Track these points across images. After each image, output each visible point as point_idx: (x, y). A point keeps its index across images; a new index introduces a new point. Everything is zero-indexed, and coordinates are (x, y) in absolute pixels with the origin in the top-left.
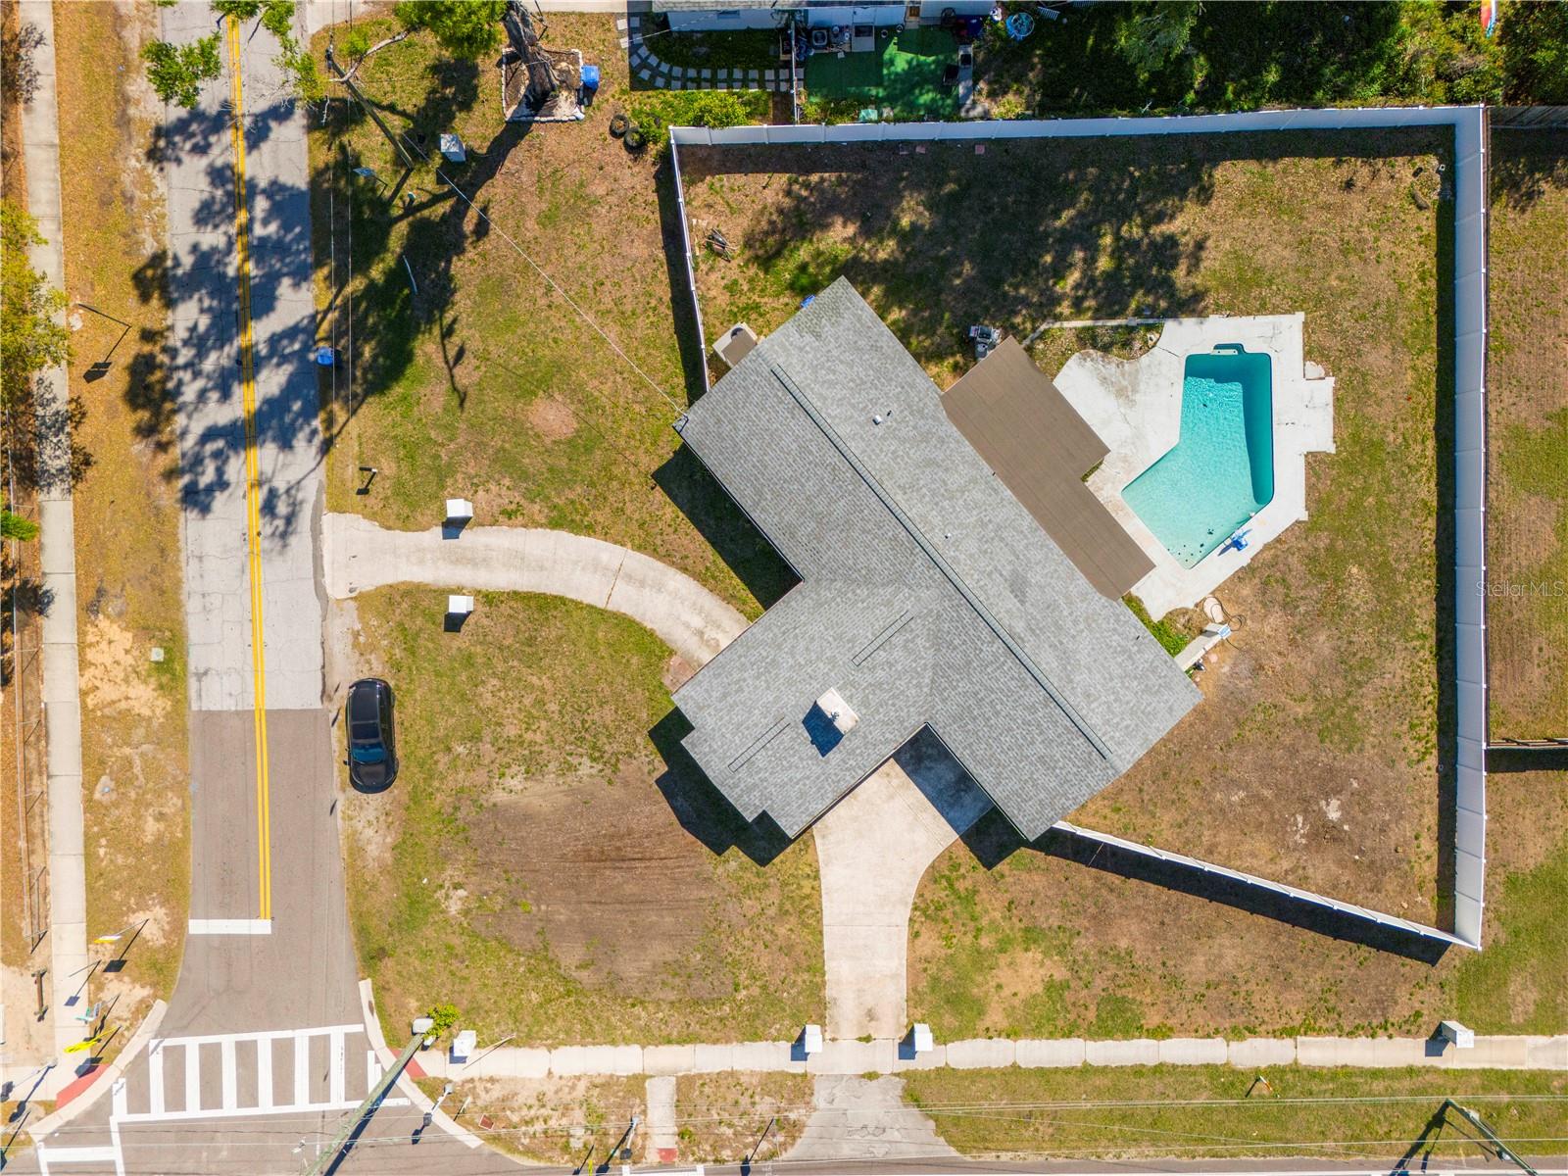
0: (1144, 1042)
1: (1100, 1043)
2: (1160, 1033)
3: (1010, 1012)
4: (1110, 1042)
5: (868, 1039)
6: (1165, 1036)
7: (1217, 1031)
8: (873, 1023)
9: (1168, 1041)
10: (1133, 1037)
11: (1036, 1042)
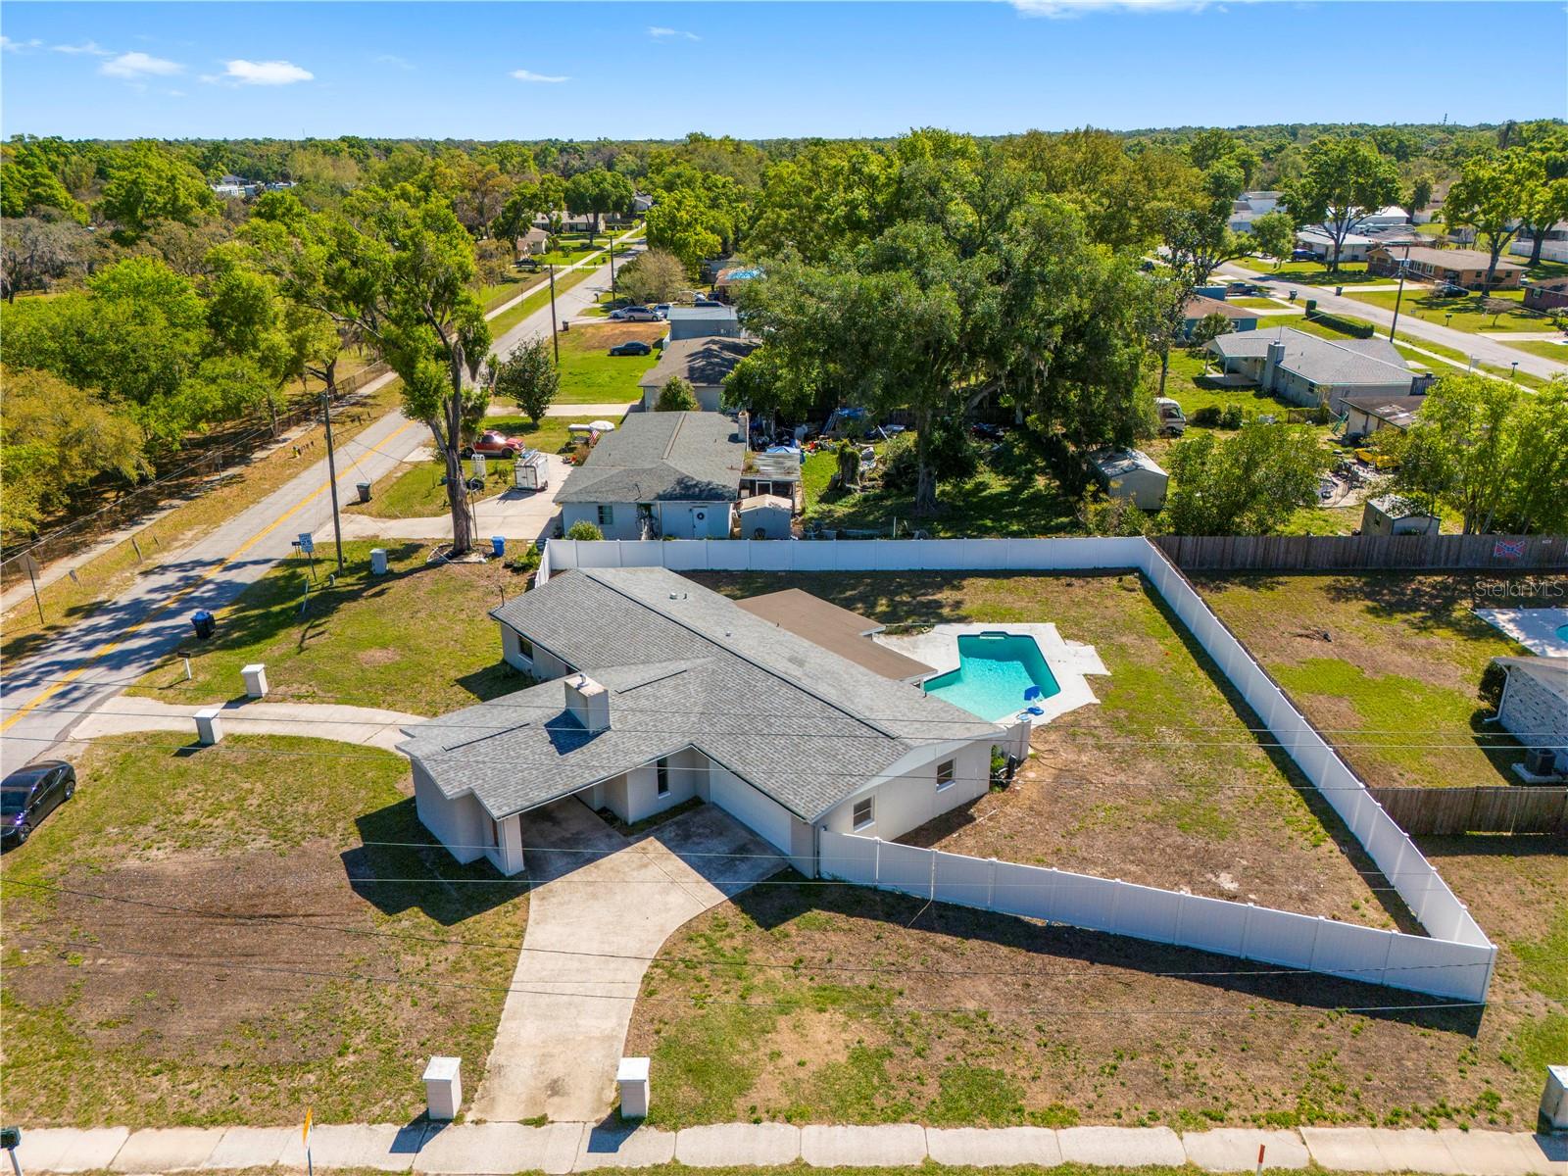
0: (1029, 1131)
1: (951, 1132)
2: (1055, 1117)
3: (793, 1088)
4: (969, 1130)
5: (540, 1122)
6: (1064, 1124)
7: (1154, 1117)
8: (556, 1100)
9: (1072, 1130)
10: (1009, 1124)
11: (839, 1129)
